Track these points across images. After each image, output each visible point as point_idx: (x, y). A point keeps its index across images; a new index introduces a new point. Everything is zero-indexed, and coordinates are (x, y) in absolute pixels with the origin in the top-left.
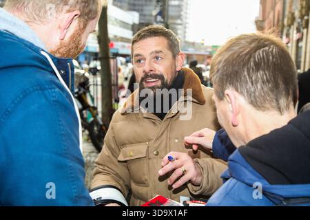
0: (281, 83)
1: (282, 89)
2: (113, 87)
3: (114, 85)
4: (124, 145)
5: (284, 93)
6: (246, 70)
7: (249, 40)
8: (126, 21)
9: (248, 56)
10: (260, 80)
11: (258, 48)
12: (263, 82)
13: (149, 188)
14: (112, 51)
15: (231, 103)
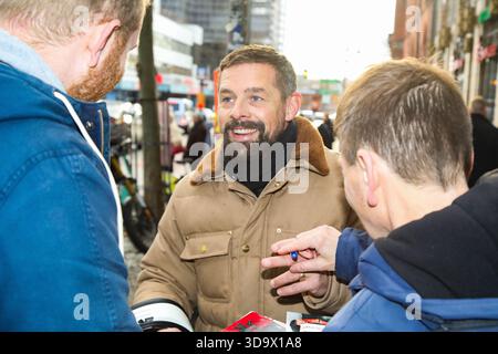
0: (446, 142)
1: (446, 151)
2: (162, 147)
3: (164, 143)
4: (192, 233)
5: (449, 157)
6: (391, 119)
7: (399, 73)
8: (182, 40)
9: (395, 98)
10: (413, 136)
11: (412, 85)
12: (418, 139)
13: (230, 304)
14: (160, 88)
15: (367, 171)
